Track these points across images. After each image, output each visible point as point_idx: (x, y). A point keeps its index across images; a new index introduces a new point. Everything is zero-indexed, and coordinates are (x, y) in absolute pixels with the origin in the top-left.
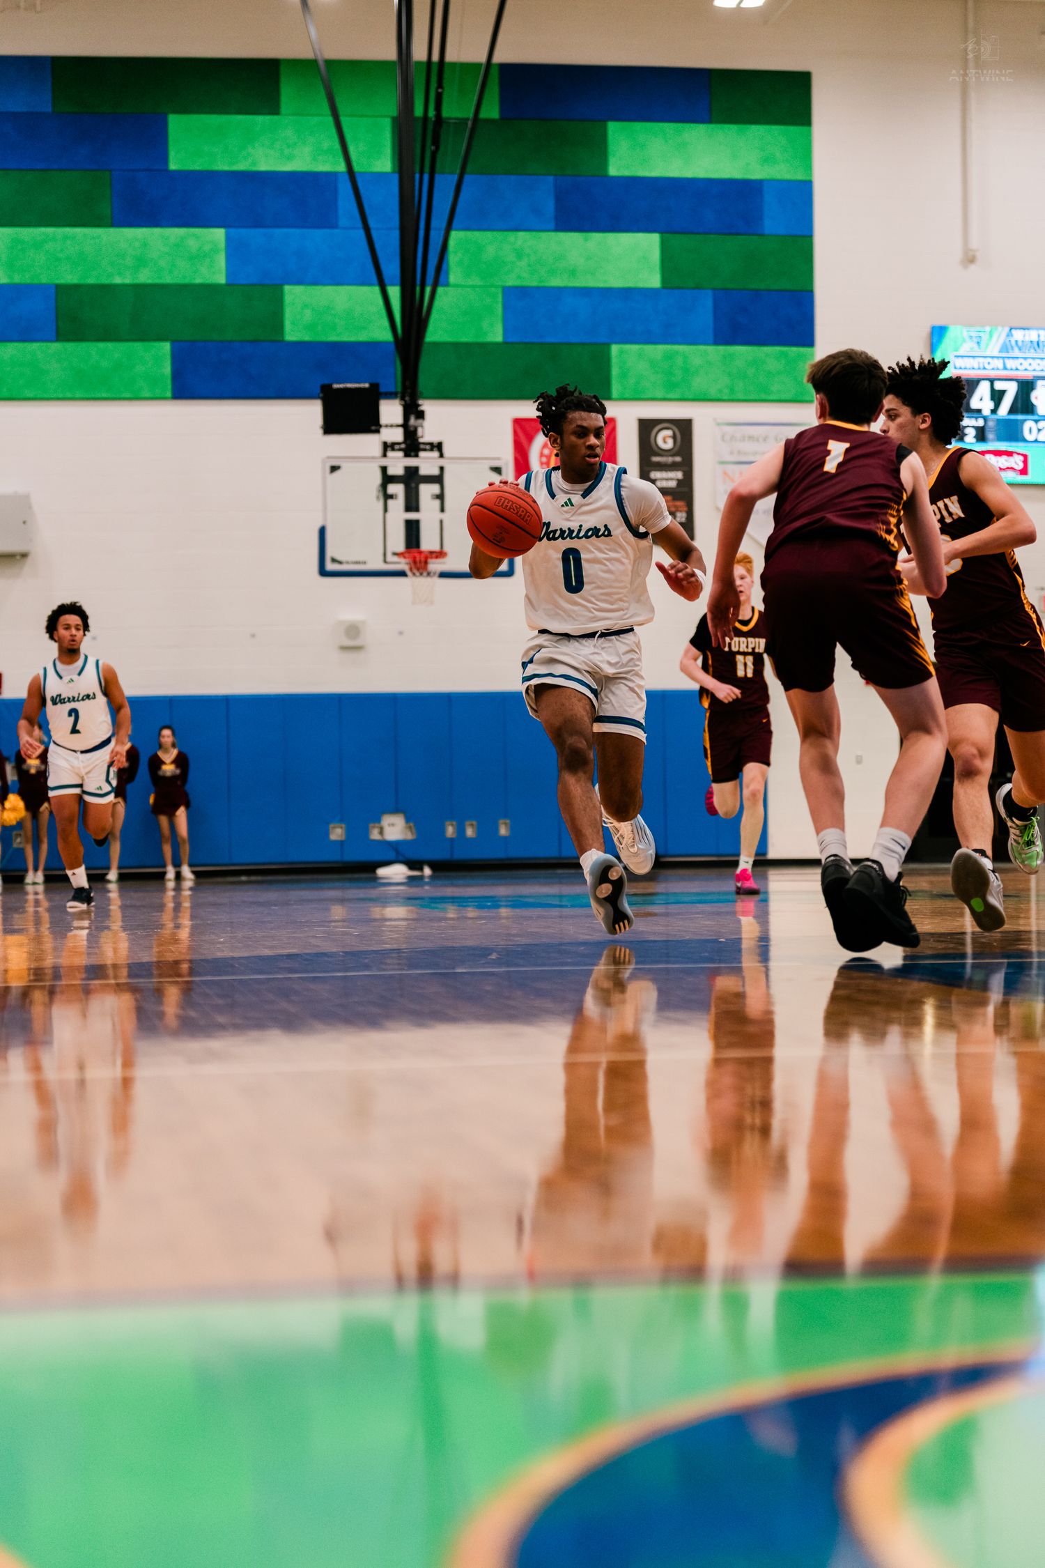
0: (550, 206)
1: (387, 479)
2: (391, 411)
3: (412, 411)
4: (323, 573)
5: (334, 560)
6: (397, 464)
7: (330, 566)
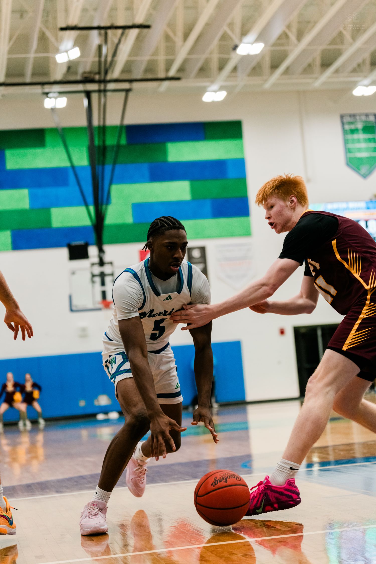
0: (147, 173)
1: (93, 276)
2: (93, 251)
3: (101, 251)
4: (72, 310)
5: (76, 306)
6: (97, 270)
7: (74, 308)
